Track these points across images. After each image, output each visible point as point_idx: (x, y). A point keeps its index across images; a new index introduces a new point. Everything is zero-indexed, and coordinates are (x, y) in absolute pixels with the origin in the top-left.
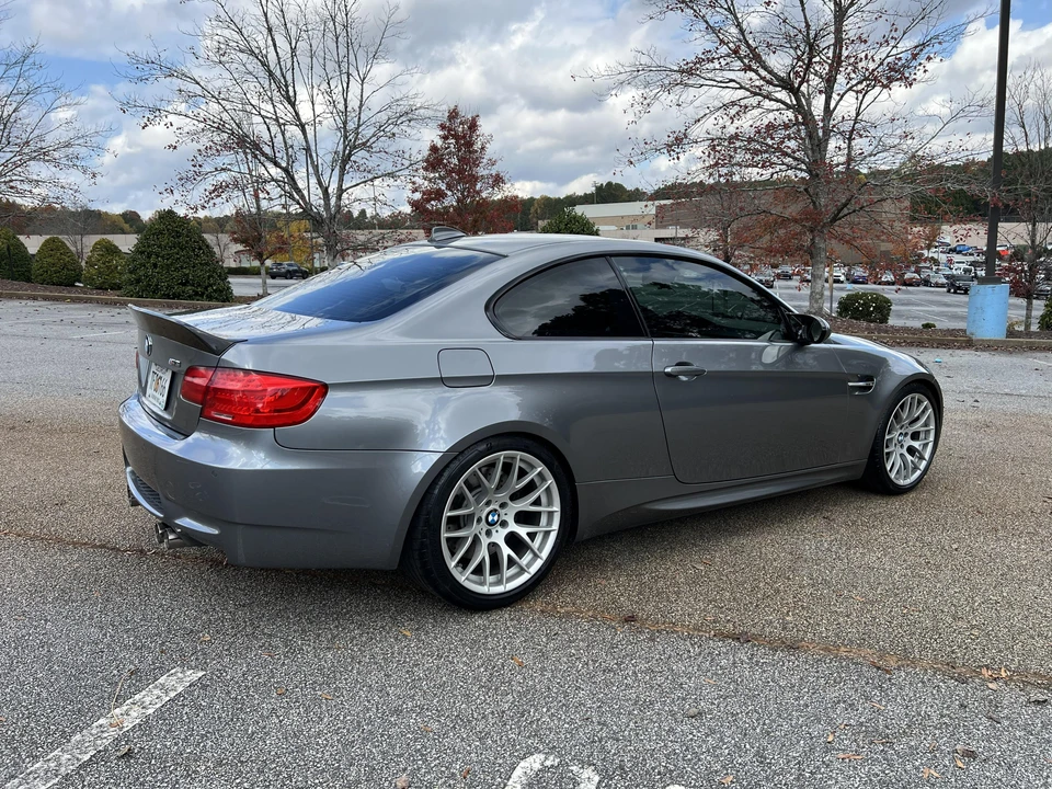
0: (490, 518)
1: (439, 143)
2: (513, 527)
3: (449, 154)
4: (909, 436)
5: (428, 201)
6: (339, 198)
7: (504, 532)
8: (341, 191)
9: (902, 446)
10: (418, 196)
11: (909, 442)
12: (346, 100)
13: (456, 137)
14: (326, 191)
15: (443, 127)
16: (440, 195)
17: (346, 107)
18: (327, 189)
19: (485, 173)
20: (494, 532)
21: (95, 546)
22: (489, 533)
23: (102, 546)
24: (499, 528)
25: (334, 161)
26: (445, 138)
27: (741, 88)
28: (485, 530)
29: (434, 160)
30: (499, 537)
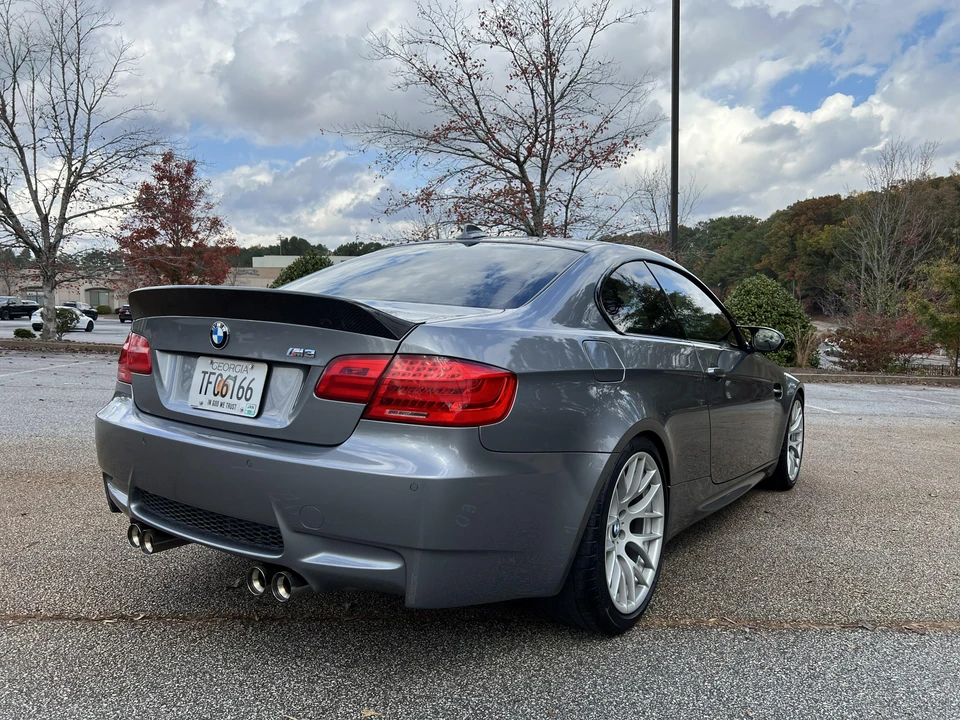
0: (615, 529)
1: (153, 182)
2: (630, 537)
3: (163, 194)
5: (139, 238)
6: (60, 226)
7: (623, 543)
8: (63, 220)
10: (127, 233)
11: (790, 443)
12: (72, 127)
13: (171, 180)
14: (44, 219)
15: (157, 168)
16: (152, 233)
17: (73, 134)
18: (47, 215)
19: (202, 215)
21: (45, 618)
23: (59, 617)
24: (621, 539)
25: (57, 187)
26: (160, 179)
27: (475, 157)
29: (147, 199)
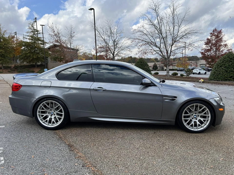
0: (51, 113)
1: (209, 38)
2: (56, 116)
3: (212, 40)
4: (200, 116)
6: (170, 53)
7: (54, 116)
9: (196, 119)
10: (203, 51)
11: (199, 118)
15: (211, 34)
20: (52, 116)
22: (51, 116)
24: (54, 115)
26: (211, 36)
28: (50, 115)
30: (53, 117)
